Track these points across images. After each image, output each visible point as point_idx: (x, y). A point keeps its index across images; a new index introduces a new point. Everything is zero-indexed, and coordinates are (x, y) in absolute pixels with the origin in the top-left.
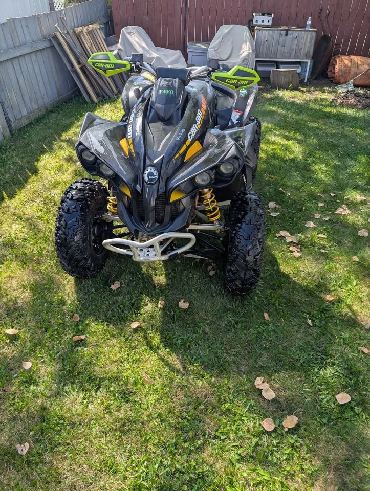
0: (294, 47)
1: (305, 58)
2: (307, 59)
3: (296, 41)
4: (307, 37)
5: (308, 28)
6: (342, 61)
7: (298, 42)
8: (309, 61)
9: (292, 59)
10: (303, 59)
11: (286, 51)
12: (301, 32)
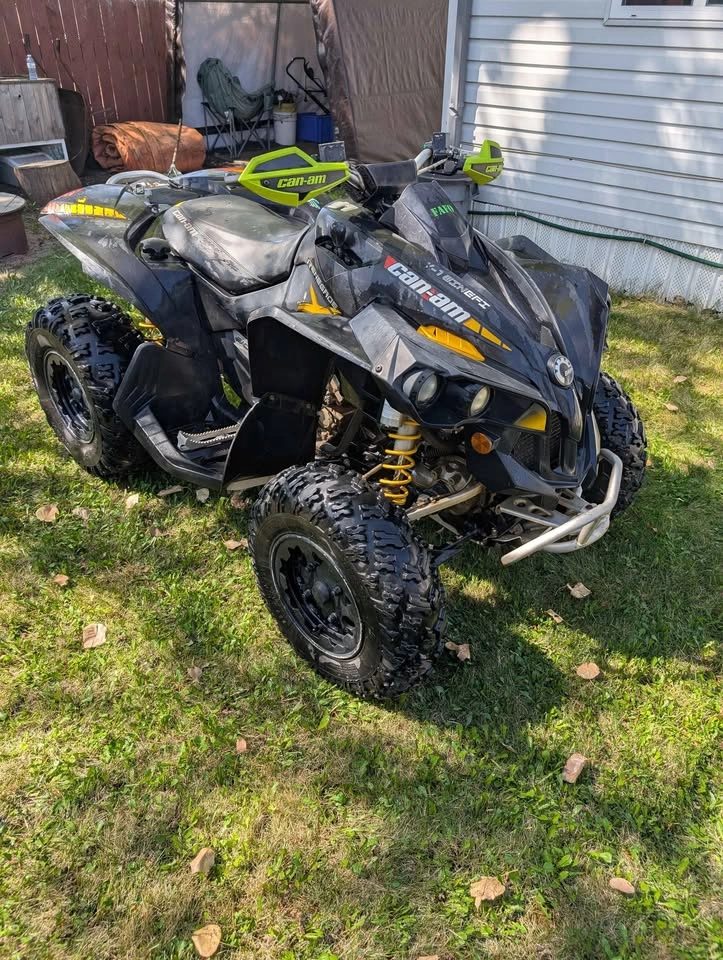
0: (22, 116)
1: (51, 135)
2: (56, 138)
3: (22, 105)
4: (40, 95)
5: (33, 76)
6: (125, 134)
7: (27, 107)
8: (63, 142)
9: (28, 141)
10: (49, 139)
11: (9, 127)
12: (23, 85)
